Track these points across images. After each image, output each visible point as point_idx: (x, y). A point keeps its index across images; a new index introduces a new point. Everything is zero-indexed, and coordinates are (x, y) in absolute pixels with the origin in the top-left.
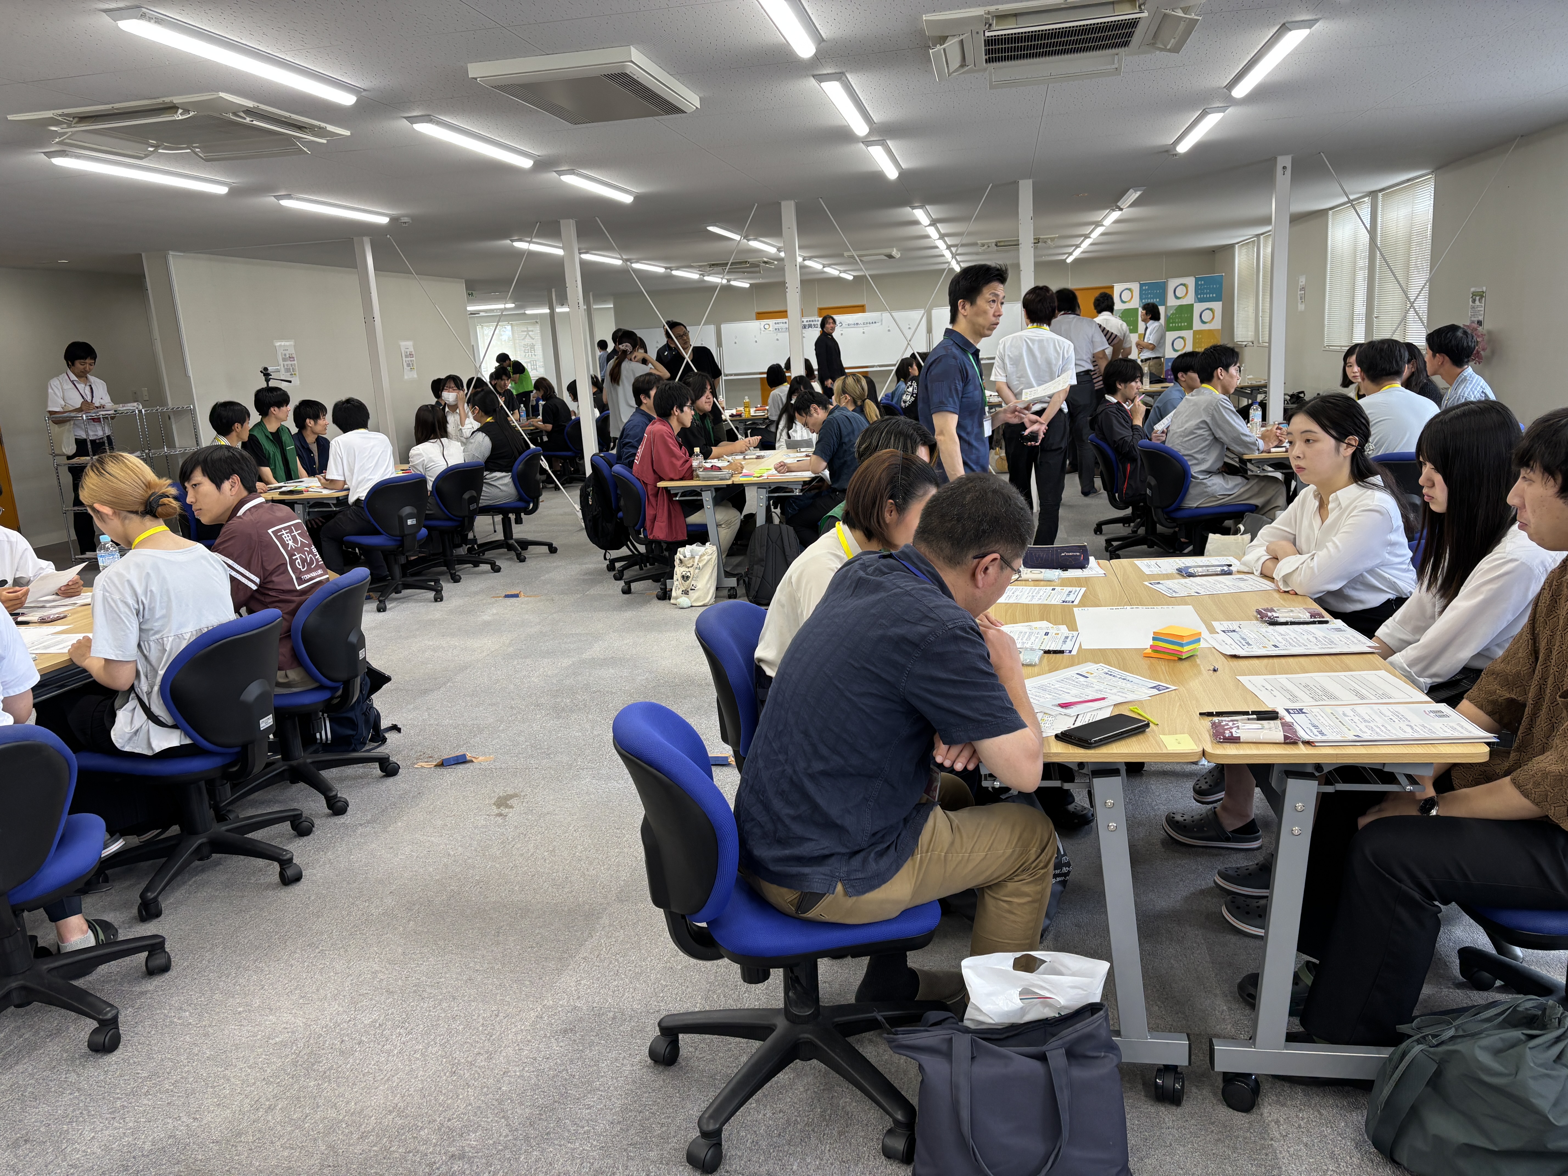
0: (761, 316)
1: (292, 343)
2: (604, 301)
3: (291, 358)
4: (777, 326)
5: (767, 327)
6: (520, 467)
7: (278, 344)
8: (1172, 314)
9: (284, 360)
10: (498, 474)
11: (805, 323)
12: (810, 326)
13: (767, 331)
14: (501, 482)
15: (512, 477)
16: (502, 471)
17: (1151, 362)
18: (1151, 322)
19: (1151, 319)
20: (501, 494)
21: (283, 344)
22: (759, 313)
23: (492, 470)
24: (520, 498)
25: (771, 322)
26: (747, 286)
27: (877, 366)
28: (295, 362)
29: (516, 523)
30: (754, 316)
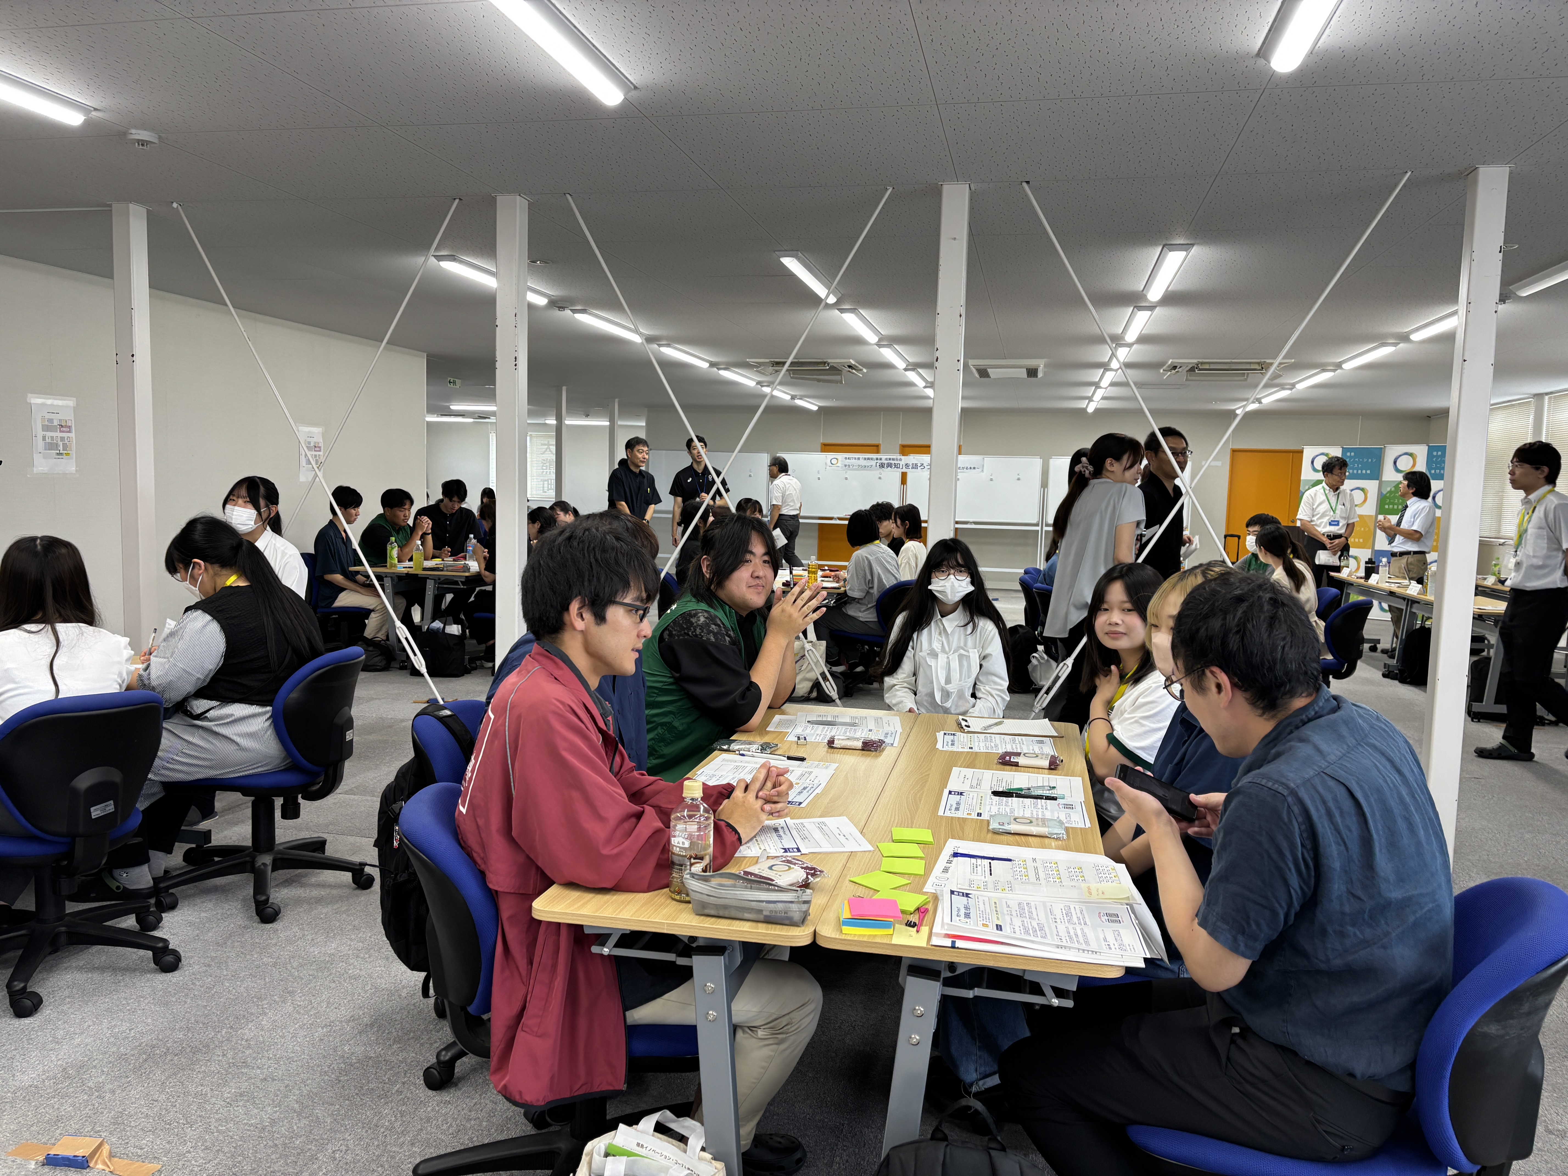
0: (827, 447)
1: (70, 403)
2: (637, 416)
3: (63, 427)
4: (847, 462)
5: (834, 461)
6: (294, 695)
7: (36, 400)
8: (1390, 492)
9: (46, 428)
10: (238, 710)
11: (883, 461)
12: (889, 465)
13: (834, 467)
14: (243, 728)
15: (275, 719)
16: (251, 702)
17: (1411, 558)
18: (1415, 499)
19: (1415, 494)
20: (240, 756)
21: (49, 402)
22: (825, 445)
23: (227, 700)
24: (292, 767)
25: (841, 456)
26: (815, 408)
27: (971, 523)
28: (72, 435)
29: (284, 816)
30: (819, 447)
